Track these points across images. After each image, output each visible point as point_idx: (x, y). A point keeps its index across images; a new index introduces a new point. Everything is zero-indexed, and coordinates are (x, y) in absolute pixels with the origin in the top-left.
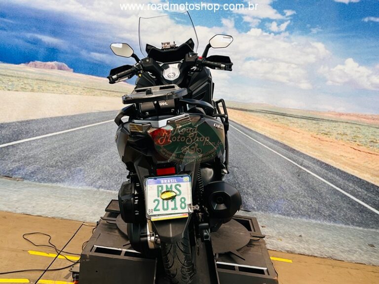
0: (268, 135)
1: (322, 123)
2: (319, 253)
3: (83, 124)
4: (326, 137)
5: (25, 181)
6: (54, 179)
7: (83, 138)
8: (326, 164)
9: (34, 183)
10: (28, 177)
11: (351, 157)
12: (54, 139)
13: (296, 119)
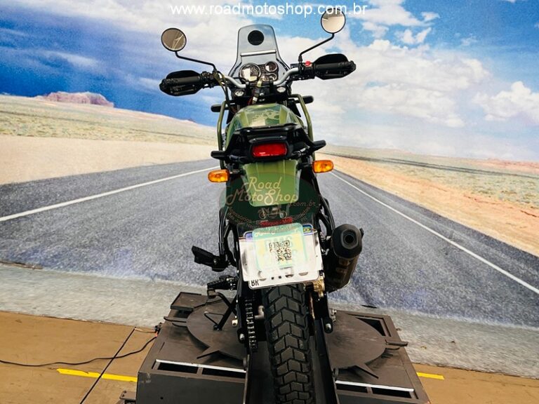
0: (401, 195)
1: (479, 177)
2: (483, 365)
3: (129, 183)
4: (486, 197)
5: (45, 269)
6: (88, 265)
7: (131, 204)
8: (486, 236)
9: (59, 271)
10: (49, 263)
11: (523, 225)
12: (88, 207)
13: (441, 171)
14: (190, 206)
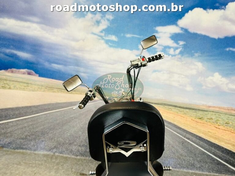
1: (198, 112)
3: (45, 111)
4: (200, 120)
5: (4, 149)
6: (24, 147)
7: (45, 120)
8: (199, 137)
9: (10, 150)
10: (6, 146)
11: (214, 133)
12: (25, 121)
13: (183, 109)
14: (72, 121)
